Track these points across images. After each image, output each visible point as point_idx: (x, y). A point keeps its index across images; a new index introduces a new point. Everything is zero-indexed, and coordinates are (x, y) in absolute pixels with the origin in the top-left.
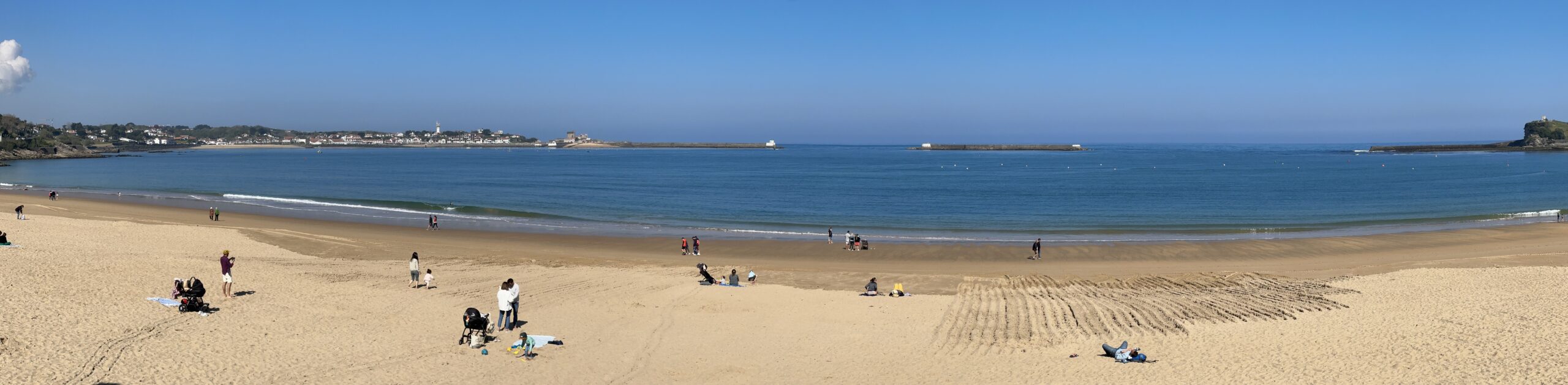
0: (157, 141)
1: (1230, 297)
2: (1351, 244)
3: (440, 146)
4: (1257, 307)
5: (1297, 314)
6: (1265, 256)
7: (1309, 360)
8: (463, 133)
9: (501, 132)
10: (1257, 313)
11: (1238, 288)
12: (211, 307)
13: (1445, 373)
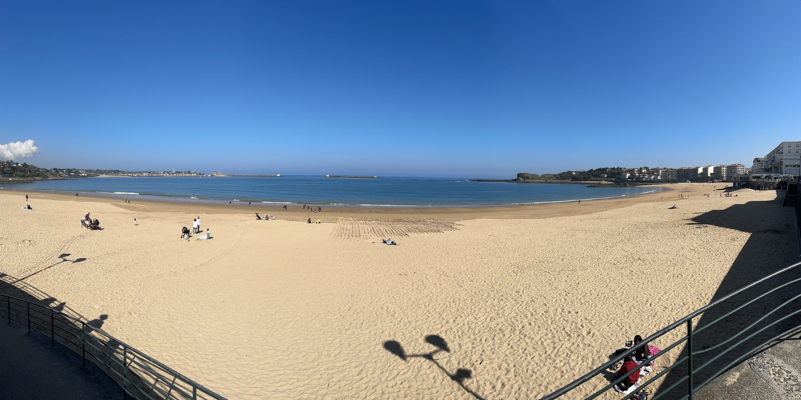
0: (83, 174)
1: (423, 226)
2: (462, 210)
3: (175, 176)
4: (432, 229)
5: (444, 231)
6: (434, 213)
7: (448, 245)
8: (182, 172)
9: (193, 172)
10: (431, 231)
11: (426, 223)
12: (101, 228)
13: (489, 251)
